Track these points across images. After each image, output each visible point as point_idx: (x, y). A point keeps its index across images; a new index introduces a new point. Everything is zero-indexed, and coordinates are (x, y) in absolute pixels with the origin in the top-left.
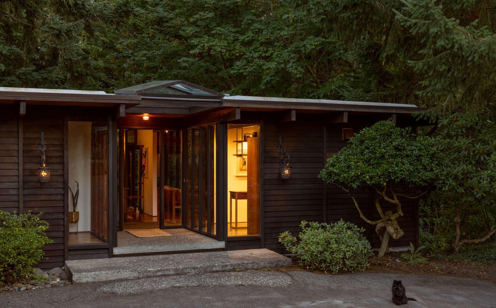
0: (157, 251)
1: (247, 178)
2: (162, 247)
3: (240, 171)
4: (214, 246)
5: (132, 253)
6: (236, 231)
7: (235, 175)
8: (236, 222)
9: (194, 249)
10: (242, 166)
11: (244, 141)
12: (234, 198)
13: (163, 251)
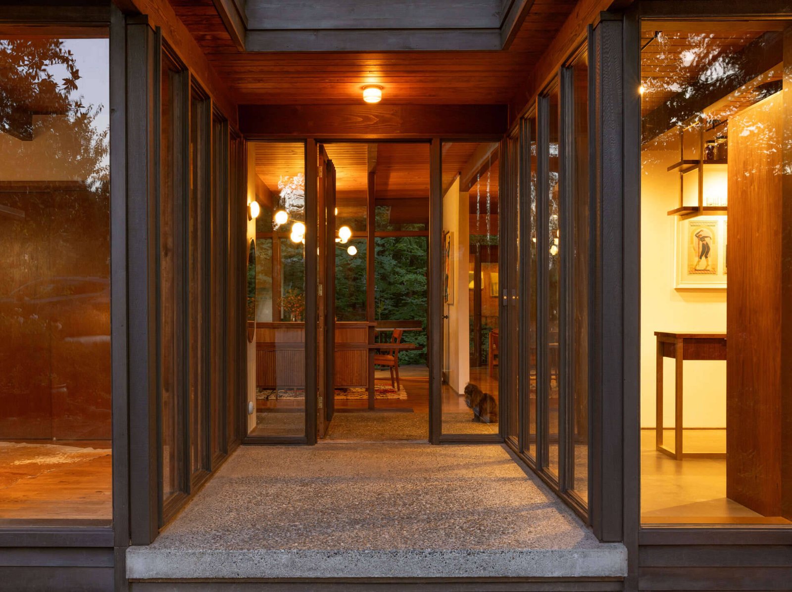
0: (312, 575)
1: (725, 294)
2: (339, 558)
3: (690, 273)
4: (573, 566)
5: (207, 574)
6: (679, 470)
7: (675, 287)
8: (679, 428)
9: (482, 574)
10: (697, 259)
11: (706, 162)
12: (671, 354)
13: (341, 575)
